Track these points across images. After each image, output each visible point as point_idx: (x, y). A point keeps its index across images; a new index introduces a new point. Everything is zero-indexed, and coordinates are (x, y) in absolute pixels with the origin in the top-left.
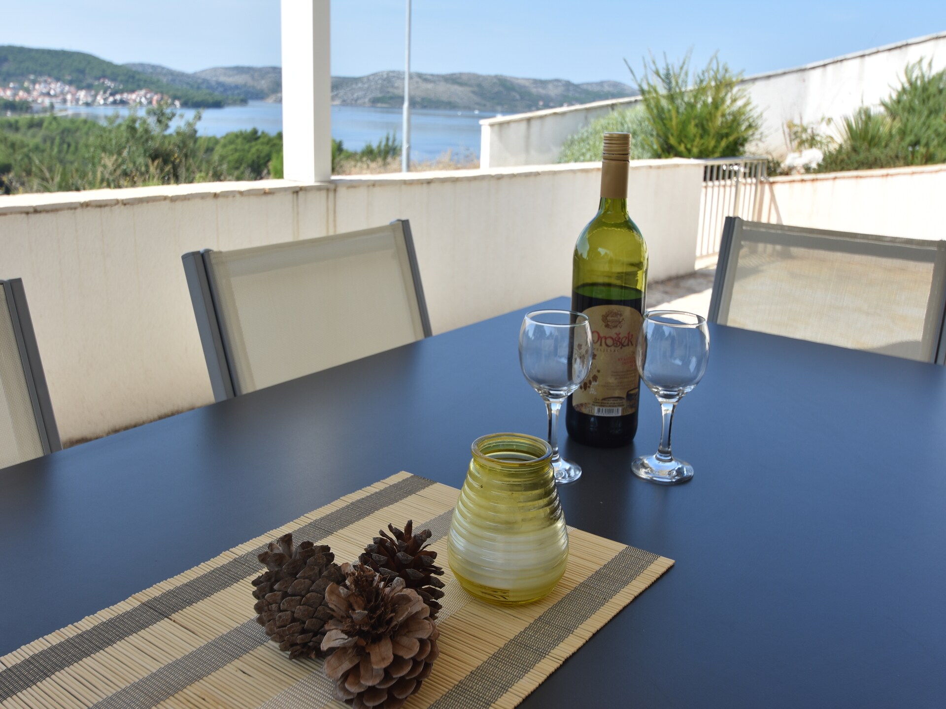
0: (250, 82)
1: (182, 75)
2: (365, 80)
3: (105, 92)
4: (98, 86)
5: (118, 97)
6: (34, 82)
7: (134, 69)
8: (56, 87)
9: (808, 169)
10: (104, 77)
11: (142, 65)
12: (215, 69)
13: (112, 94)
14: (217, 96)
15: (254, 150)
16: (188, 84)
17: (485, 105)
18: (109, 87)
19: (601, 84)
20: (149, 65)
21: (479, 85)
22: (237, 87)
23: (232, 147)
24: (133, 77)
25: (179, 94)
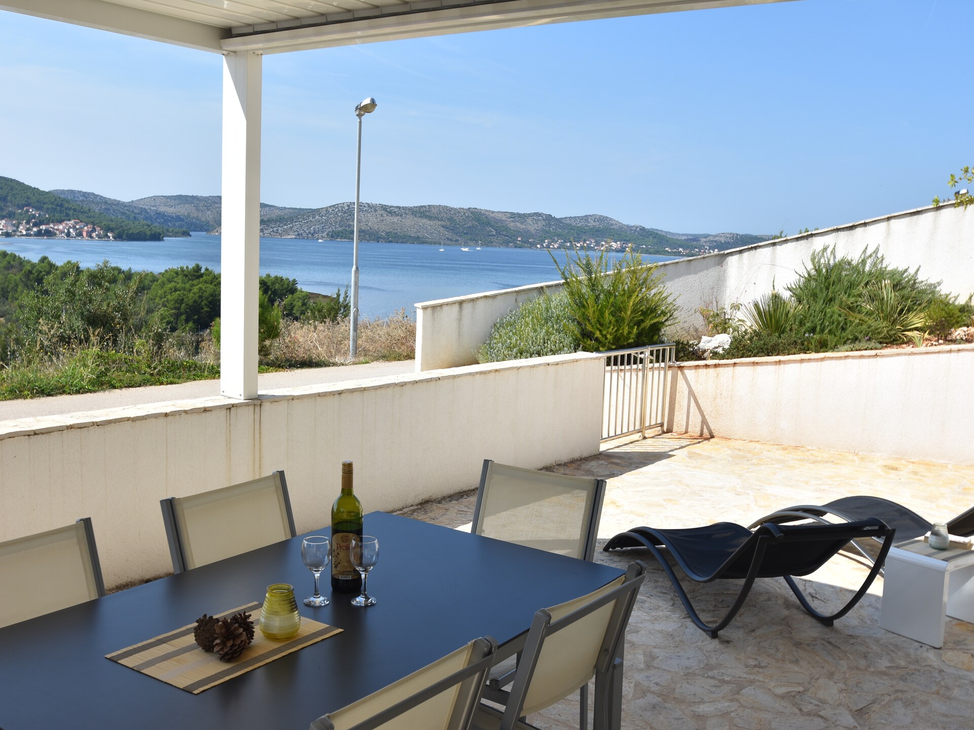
0: (194, 213)
1: (118, 203)
2: (324, 212)
3: (28, 223)
4: (21, 214)
5: (43, 227)
7: (64, 196)
9: (715, 355)
10: (29, 205)
11: (72, 192)
12: (154, 198)
13: (35, 225)
14: (157, 227)
15: (195, 289)
16: (123, 214)
17: (457, 241)
18: (34, 217)
19: (586, 218)
20: (80, 192)
21: (451, 219)
22: (178, 218)
23: (172, 285)
24: (62, 206)
25: (113, 225)
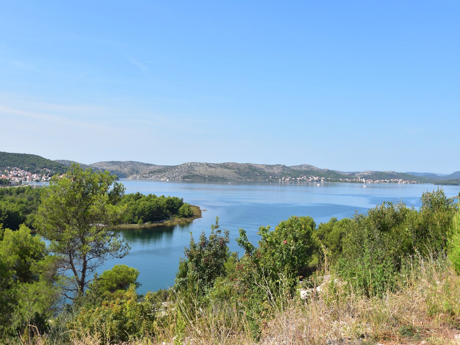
0: (119, 169)
1: (84, 165)
2: (179, 167)
3: (46, 175)
4: (43, 171)
6: (10, 170)
7: (61, 163)
8: (21, 172)
10: (45, 167)
11: (63, 161)
12: (101, 163)
13: (49, 176)
18: (48, 172)
19: (301, 166)
20: (67, 161)
21: (238, 169)
24: (60, 167)
